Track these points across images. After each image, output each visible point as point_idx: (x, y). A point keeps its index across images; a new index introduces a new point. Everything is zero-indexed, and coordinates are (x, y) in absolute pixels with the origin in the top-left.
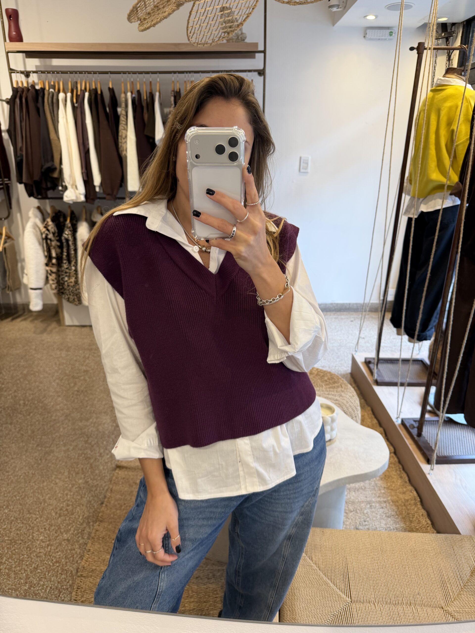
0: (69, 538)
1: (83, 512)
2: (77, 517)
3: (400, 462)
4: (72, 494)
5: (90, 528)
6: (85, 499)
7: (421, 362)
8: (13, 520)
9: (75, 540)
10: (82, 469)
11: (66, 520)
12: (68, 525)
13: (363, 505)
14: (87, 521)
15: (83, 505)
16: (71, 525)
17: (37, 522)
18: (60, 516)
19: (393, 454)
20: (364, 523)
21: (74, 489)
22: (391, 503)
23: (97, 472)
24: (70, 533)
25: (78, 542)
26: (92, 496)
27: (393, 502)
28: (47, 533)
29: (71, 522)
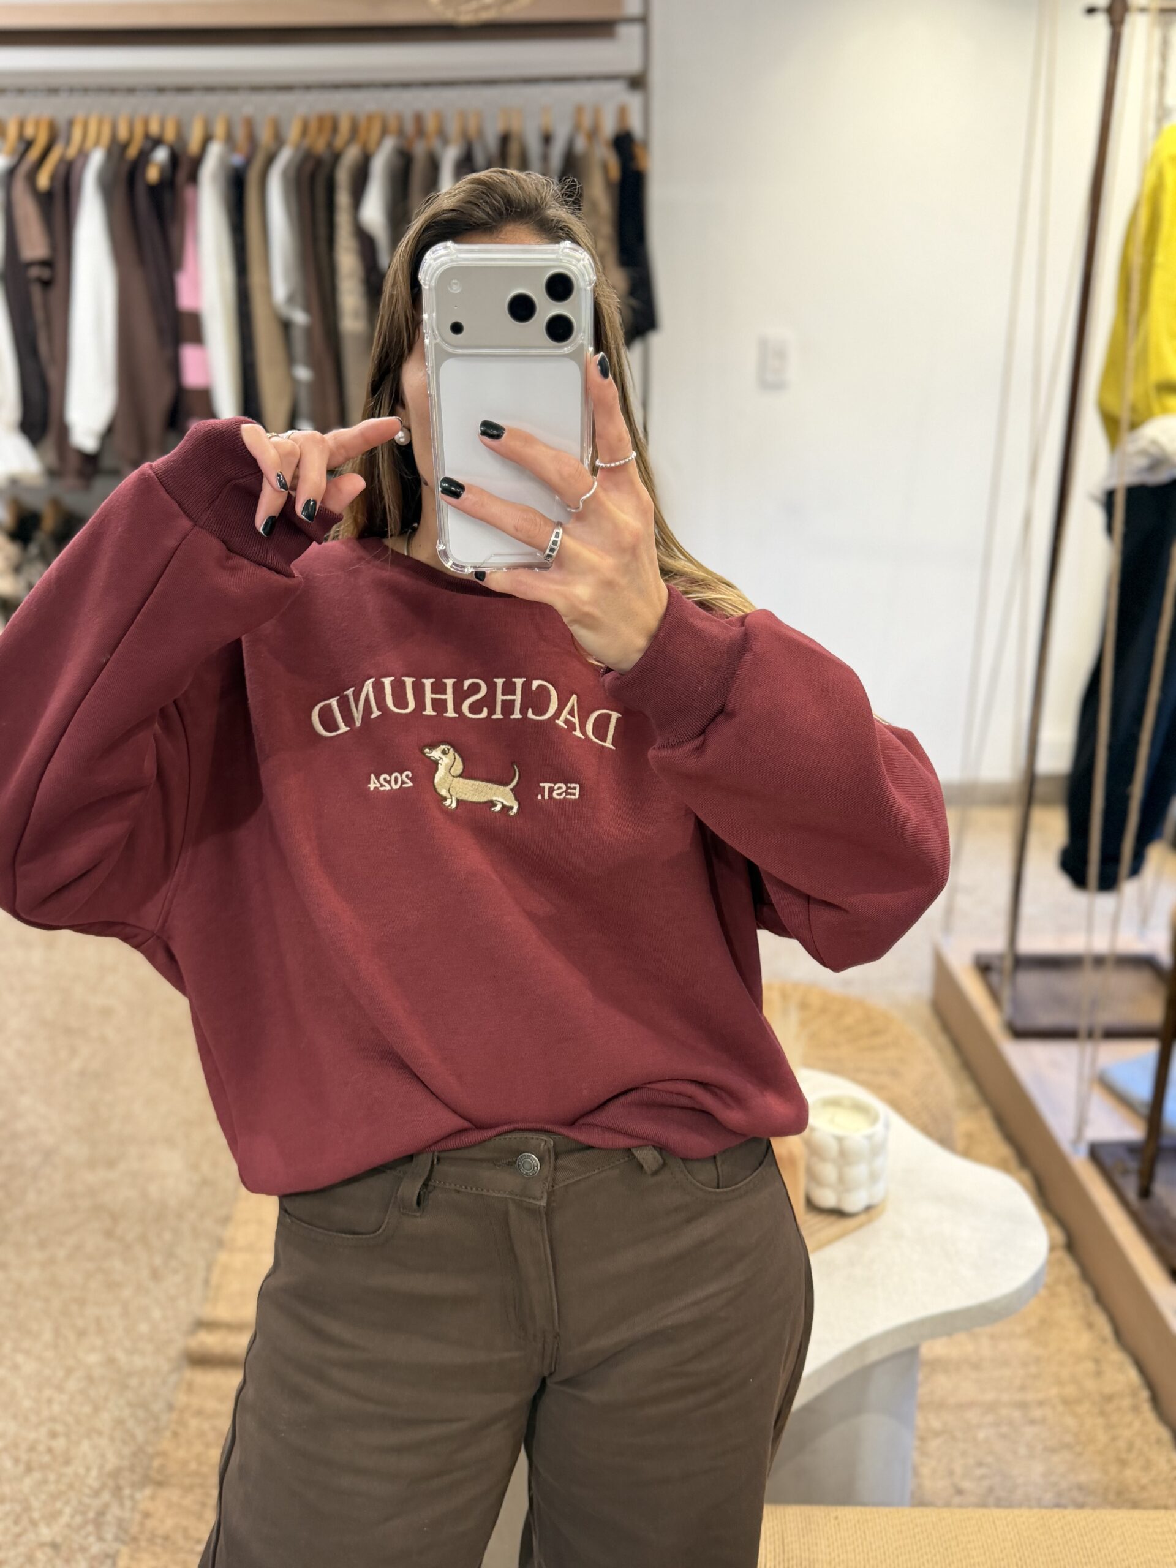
0: (59, 1540)
1: (103, 1456)
2: (82, 1471)
3: (1086, 1276)
4: (65, 1398)
5: (122, 1505)
6: (106, 1416)
7: (1144, 963)
9: (76, 1546)
10: (98, 1321)
11: (45, 1482)
12: (54, 1497)
13: (972, 1416)
14: (111, 1483)
15: (100, 1433)
16: (64, 1498)
18: (29, 1469)
19: (1061, 1254)
20: (979, 1472)
21: (72, 1385)
22: (1060, 1408)
23: (144, 1328)
24: (64, 1519)
25: (83, 1549)
26: (130, 1404)
27: (1066, 1402)
29: (63, 1487)
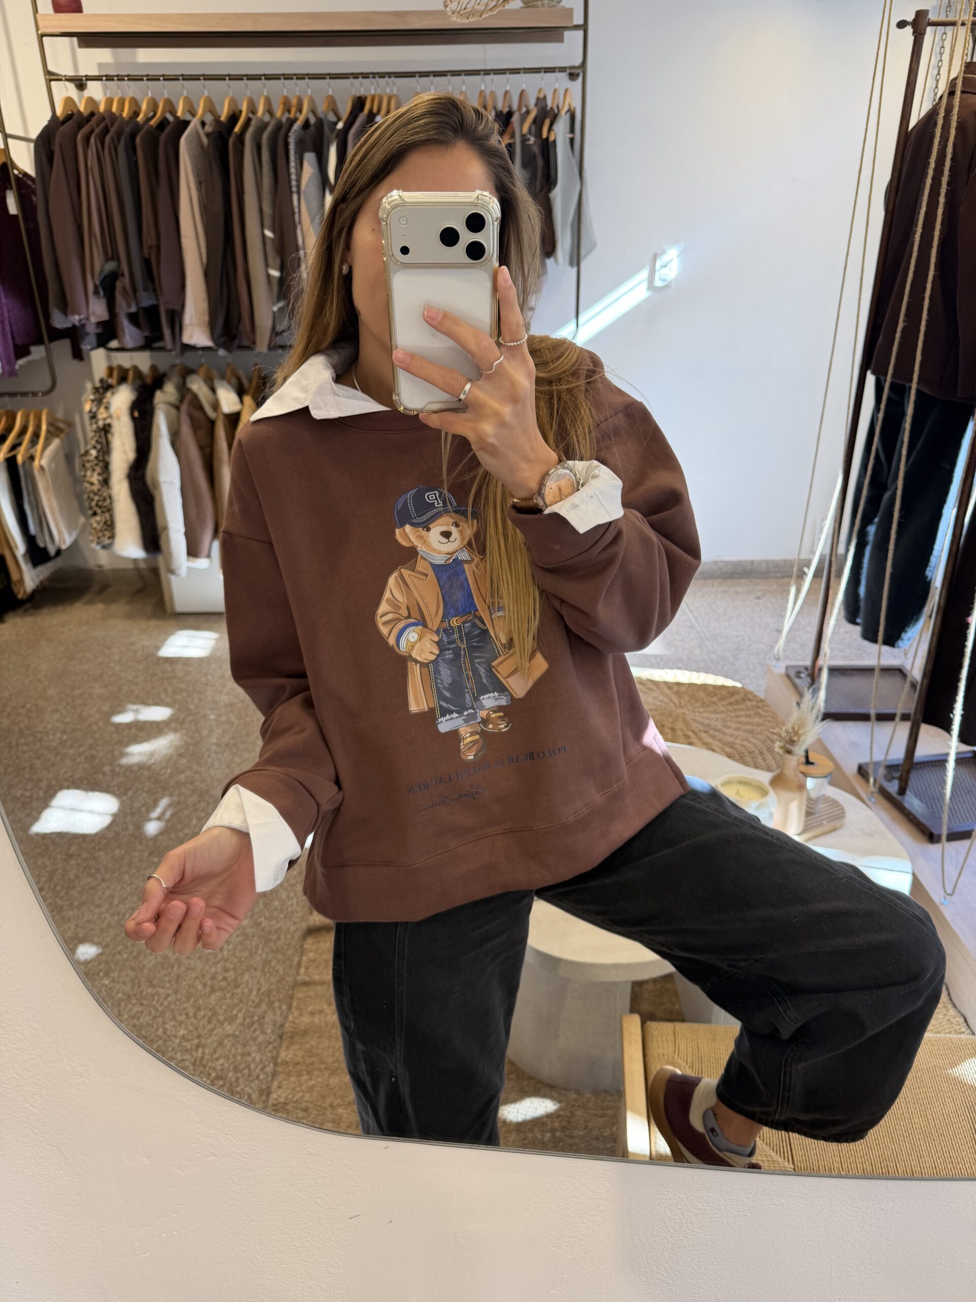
8: (121, 1000)
16: (237, 1008)
17: (169, 1003)
28: (192, 1024)
